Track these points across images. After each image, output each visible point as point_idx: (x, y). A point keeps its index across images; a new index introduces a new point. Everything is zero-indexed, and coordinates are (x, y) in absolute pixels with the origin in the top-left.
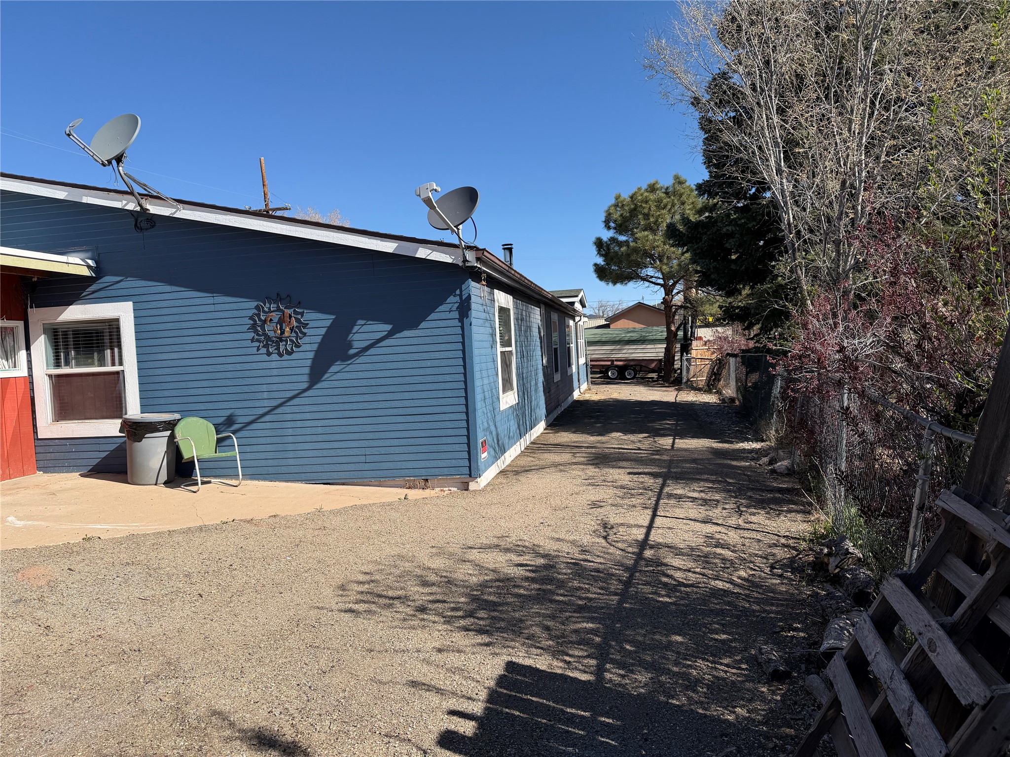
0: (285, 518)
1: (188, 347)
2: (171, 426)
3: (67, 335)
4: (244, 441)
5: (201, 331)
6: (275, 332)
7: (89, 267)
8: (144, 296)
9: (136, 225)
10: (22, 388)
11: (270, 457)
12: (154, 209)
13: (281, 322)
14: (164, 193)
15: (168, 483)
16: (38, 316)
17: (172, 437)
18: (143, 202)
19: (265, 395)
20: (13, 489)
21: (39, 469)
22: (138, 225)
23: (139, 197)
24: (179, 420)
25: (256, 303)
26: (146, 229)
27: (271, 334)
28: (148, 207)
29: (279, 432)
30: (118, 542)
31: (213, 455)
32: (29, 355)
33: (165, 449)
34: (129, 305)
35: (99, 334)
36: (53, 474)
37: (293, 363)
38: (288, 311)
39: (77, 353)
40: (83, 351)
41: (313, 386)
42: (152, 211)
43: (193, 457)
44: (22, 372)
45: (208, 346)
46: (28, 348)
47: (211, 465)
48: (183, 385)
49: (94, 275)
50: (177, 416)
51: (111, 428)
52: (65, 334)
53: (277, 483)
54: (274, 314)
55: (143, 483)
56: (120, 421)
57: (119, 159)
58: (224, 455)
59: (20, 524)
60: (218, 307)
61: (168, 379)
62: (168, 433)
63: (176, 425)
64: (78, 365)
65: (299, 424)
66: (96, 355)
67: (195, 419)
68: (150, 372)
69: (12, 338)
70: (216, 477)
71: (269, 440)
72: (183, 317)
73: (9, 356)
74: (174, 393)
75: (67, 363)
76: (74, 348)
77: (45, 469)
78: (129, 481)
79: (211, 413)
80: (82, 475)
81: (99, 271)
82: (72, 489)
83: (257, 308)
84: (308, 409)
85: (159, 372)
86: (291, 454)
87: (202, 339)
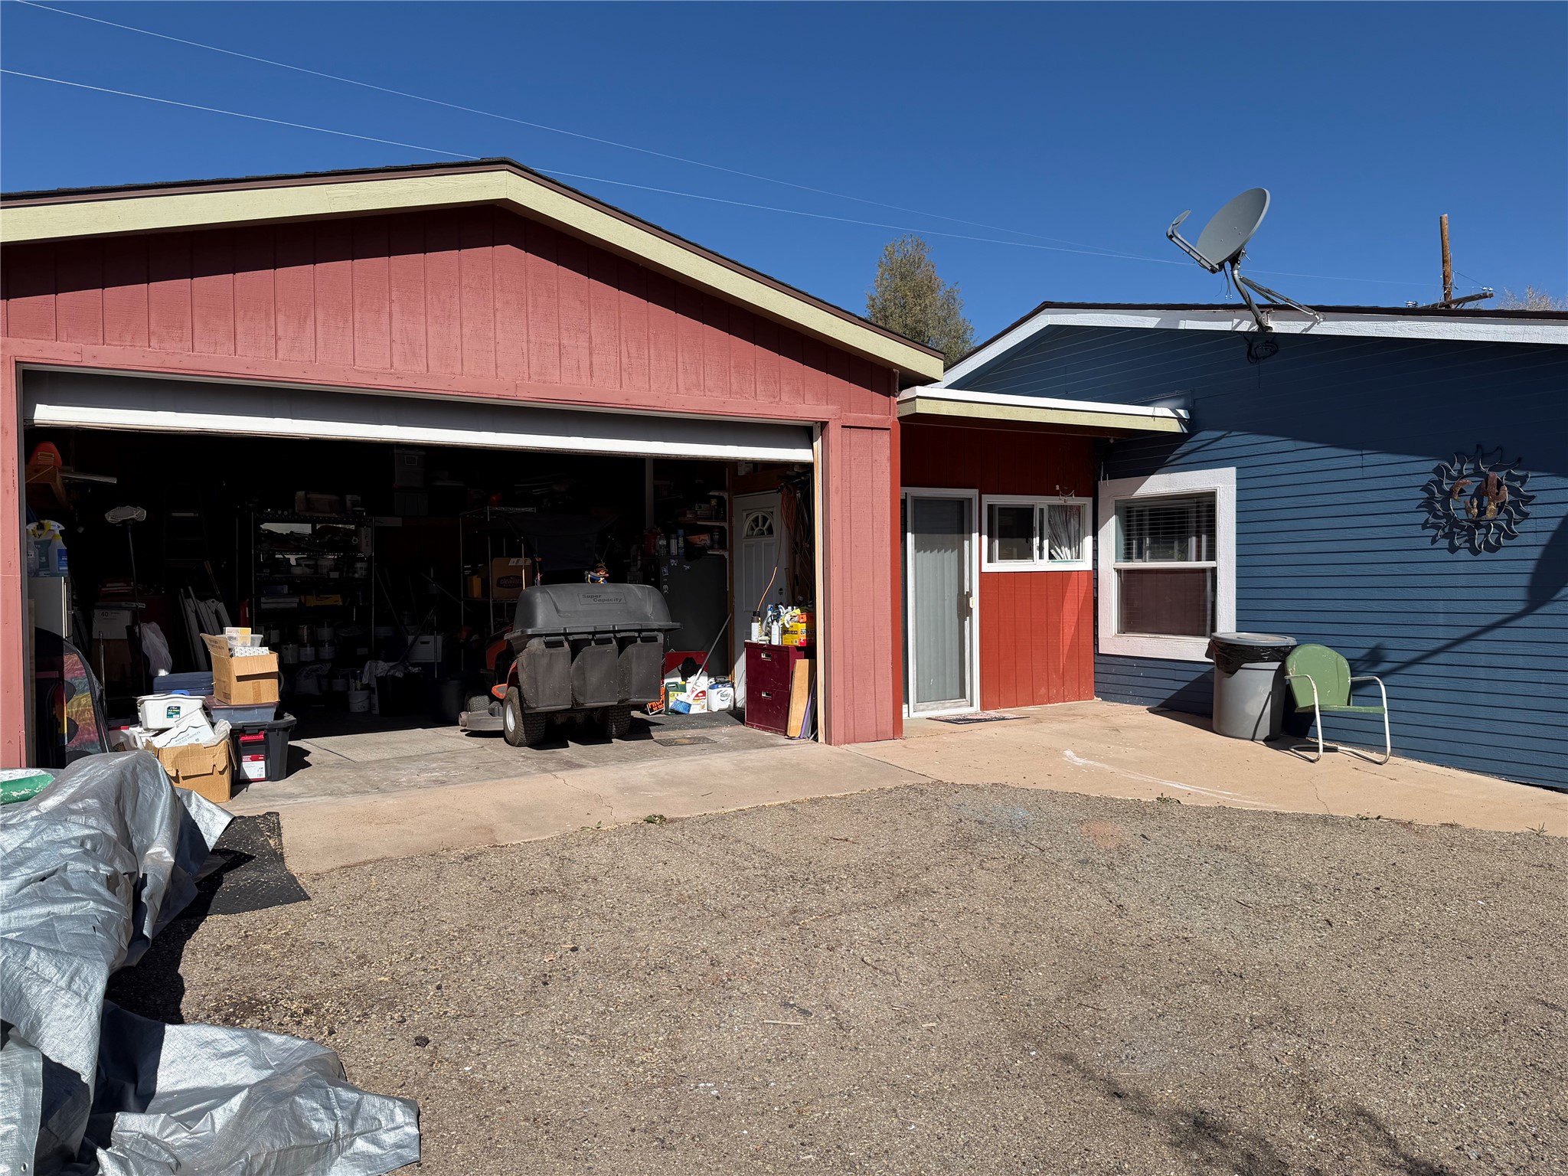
0: (1471, 832)
1: (1314, 535)
2: (1281, 654)
3: (1142, 515)
4: (1398, 692)
5: (1339, 510)
6: (1468, 511)
7: (1180, 419)
8: (1253, 458)
9: (1249, 353)
10: (1085, 584)
11: (1441, 725)
12: (1278, 326)
13: (1480, 494)
14: (1296, 299)
15: (1271, 741)
16: (1111, 490)
17: (1281, 672)
18: (1263, 317)
19: (1441, 619)
20: (1069, 715)
21: (1098, 694)
22: (1253, 353)
23: (1258, 311)
24: (1293, 647)
25: (1435, 464)
26: (1264, 358)
27: (1461, 515)
28: (1270, 323)
29: (1463, 685)
30: (1204, 813)
31: (1345, 707)
32: (1095, 543)
33: (1269, 688)
34: (1231, 472)
35: (1183, 513)
36: (1115, 704)
37: (1498, 567)
38: (1496, 476)
39: (1154, 541)
40: (1162, 538)
41: (1534, 609)
42: (1275, 330)
43: (1314, 706)
44: (1086, 565)
45: (1348, 534)
46: (1095, 534)
47: (1339, 723)
48: (1304, 593)
49: (1186, 431)
50: (1291, 641)
51: (1193, 649)
52: (1140, 513)
53: (1452, 771)
54: (1467, 480)
55: (1234, 734)
56: (1208, 640)
57: (1234, 259)
58: (1363, 709)
59: (1080, 761)
60: (1370, 472)
61: (1281, 583)
62: (1276, 665)
63: (1288, 654)
64: (1153, 558)
65: (1501, 674)
66: (1176, 544)
67: (1318, 648)
68: (1255, 572)
69: (1077, 520)
70: (1345, 743)
71: (1442, 696)
72: (1311, 489)
73: (1072, 544)
74: (1288, 605)
75: (1140, 556)
76: (1150, 534)
77: (1106, 695)
78: (1215, 729)
79: (1346, 642)
80: (1151, 711)
81: (1192, 425)
82: (1139, 728)
83: (1438, 471)
84: (1520, 648)
85: (1267, 571)
86: (1482, 726)
87: (1338, 522)
